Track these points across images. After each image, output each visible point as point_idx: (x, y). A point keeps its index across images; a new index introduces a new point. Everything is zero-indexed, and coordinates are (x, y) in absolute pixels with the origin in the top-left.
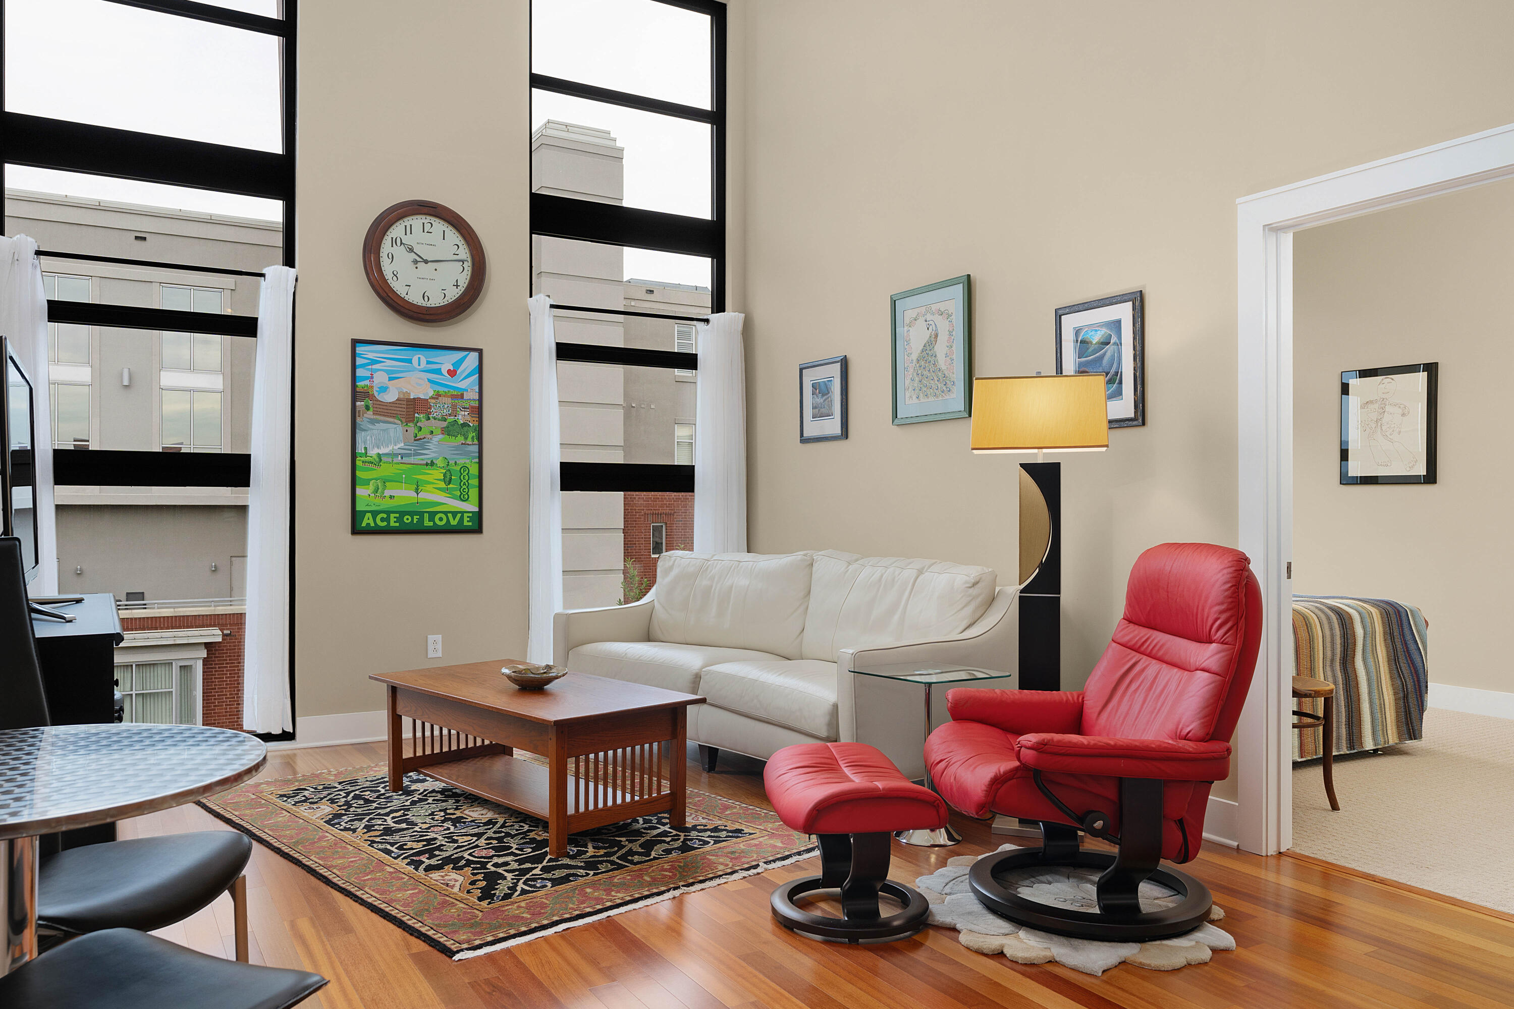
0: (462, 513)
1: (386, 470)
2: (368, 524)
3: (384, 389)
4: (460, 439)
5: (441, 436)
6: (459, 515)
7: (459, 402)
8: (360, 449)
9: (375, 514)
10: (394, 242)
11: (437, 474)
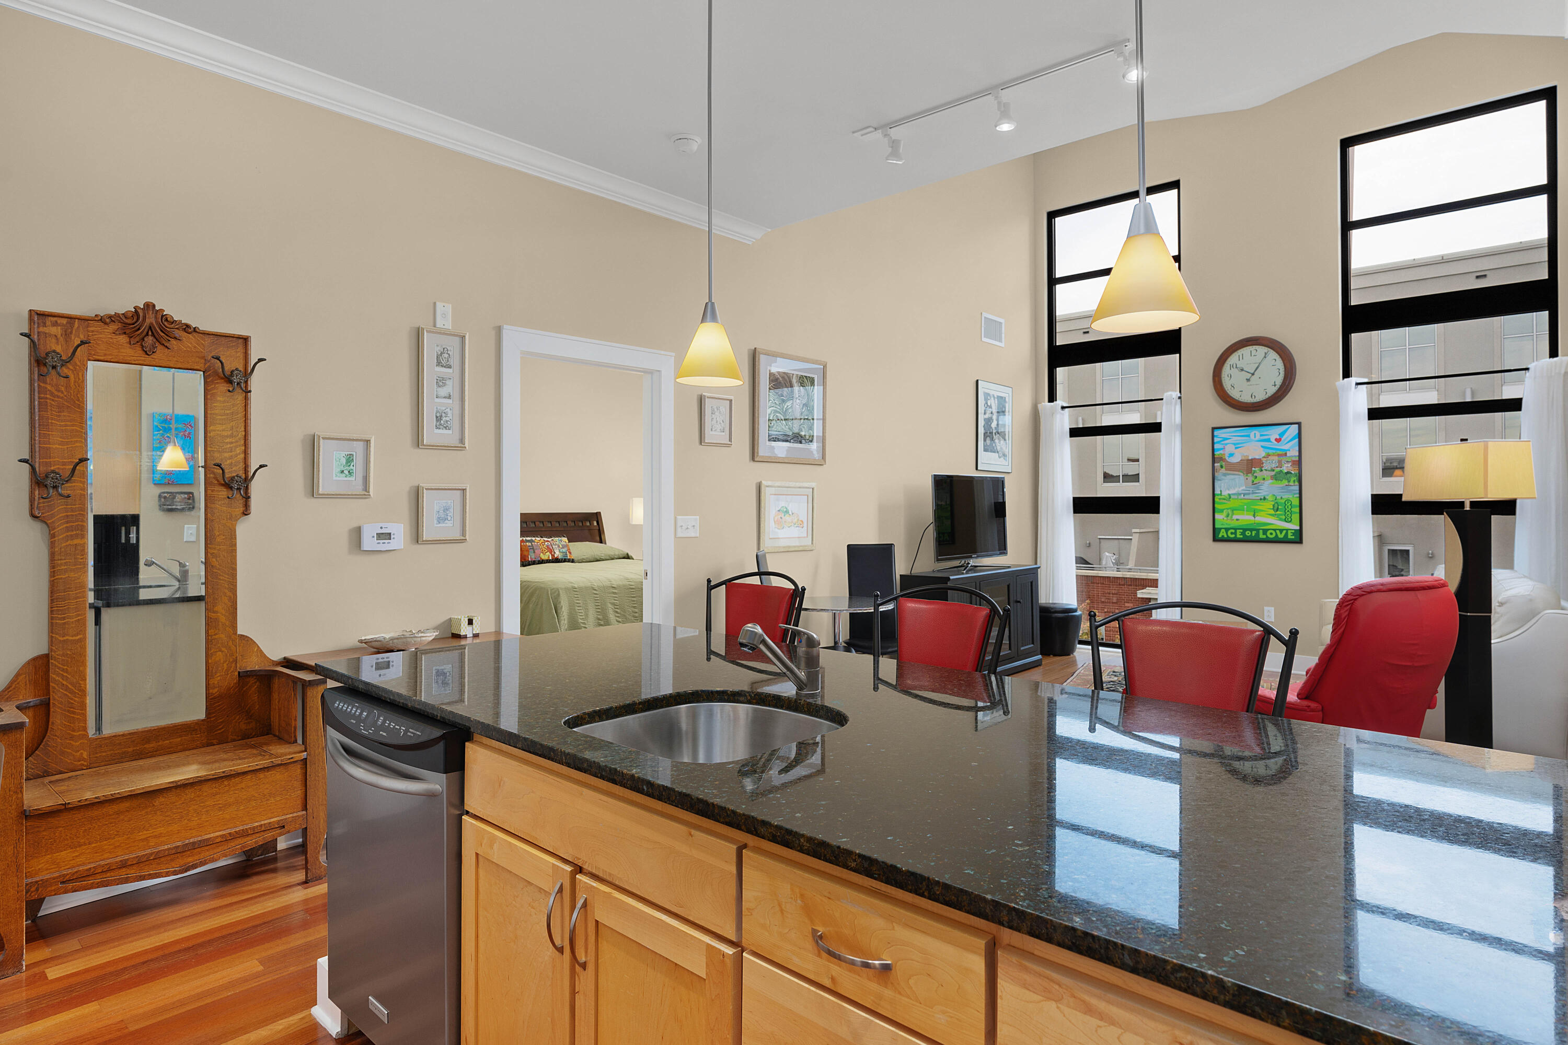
0: (1287, 530)
1: (1232, 504)
2: (1223, 536)
3: (1231, 455)
4: (1285, 482)
5: (1271, 481)
6: (1284, 532)
7: (1284, 459)
8: (1217, 492)
9: (1227, 530)
10: (1231, 366)
11: (1268, 505)
